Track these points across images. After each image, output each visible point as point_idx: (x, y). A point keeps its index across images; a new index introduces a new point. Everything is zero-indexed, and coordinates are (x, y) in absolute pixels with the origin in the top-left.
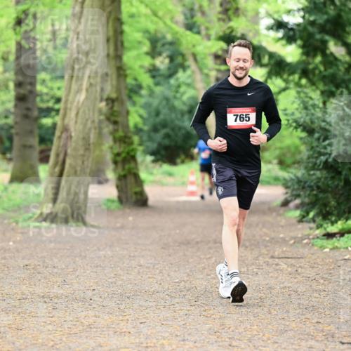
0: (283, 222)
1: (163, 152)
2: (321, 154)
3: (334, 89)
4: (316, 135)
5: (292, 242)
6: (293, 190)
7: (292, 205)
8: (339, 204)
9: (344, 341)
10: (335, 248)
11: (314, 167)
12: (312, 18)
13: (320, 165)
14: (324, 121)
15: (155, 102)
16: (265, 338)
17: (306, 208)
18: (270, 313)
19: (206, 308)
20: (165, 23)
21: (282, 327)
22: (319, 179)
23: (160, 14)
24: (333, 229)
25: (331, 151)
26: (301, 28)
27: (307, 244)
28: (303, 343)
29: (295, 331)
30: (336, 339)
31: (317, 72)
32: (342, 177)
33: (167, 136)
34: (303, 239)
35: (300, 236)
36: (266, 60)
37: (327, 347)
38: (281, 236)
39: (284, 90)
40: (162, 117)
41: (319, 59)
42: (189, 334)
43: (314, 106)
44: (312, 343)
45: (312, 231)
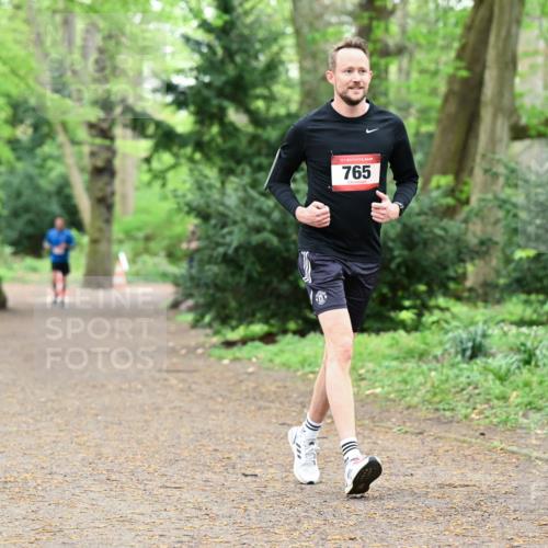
0: (173, 327)
1: (26, 242)
2: (218, 244)
3: (233, 165)
4: (213, 222)
5: (183, 352)
6: (186, 288)
7: (184, 306)
8: (241, 305)
9: (248, 472)
10: (235, 360)
11: (211, 260)
12: (207, 79)
13: (217, 258)
14: (223, 204)
15: (16, 181)
16: (151, 470)
17: (200, 310)
18: (157, 438)
19: (79, 433)
20: (27, 85)
21: (171, 456)
22: (216, 275)
23: (22, 72)
24: (233, 336)
25: (232, 241)
26: (193, 92)
27: (203, 354)
28: (198, 476)
29: (187, 461)
30: (237, 471)
31: (214, 145)
32: (245, 273)
33: (31, 223)
34: (196, 348)
35: (193, 343)
36: (151, 130)
37: (226, 481)
38: (171, 344)
39: (173, 167)
40: (24, 199)
41: (215, 129)
42: (58, 466)
43: (210, 186)
44: (209, 475)
45: (207, 340)
